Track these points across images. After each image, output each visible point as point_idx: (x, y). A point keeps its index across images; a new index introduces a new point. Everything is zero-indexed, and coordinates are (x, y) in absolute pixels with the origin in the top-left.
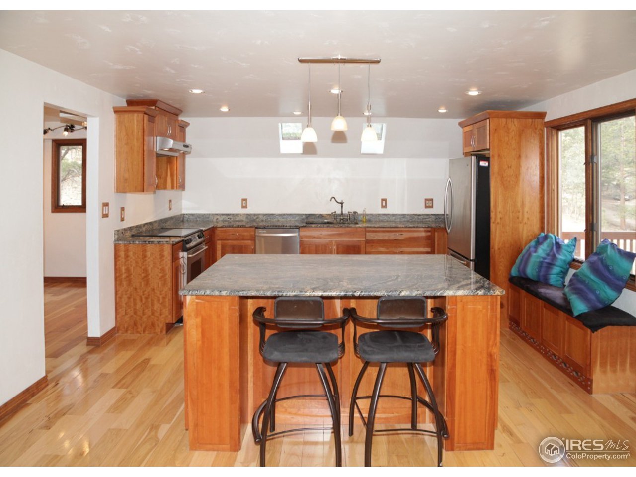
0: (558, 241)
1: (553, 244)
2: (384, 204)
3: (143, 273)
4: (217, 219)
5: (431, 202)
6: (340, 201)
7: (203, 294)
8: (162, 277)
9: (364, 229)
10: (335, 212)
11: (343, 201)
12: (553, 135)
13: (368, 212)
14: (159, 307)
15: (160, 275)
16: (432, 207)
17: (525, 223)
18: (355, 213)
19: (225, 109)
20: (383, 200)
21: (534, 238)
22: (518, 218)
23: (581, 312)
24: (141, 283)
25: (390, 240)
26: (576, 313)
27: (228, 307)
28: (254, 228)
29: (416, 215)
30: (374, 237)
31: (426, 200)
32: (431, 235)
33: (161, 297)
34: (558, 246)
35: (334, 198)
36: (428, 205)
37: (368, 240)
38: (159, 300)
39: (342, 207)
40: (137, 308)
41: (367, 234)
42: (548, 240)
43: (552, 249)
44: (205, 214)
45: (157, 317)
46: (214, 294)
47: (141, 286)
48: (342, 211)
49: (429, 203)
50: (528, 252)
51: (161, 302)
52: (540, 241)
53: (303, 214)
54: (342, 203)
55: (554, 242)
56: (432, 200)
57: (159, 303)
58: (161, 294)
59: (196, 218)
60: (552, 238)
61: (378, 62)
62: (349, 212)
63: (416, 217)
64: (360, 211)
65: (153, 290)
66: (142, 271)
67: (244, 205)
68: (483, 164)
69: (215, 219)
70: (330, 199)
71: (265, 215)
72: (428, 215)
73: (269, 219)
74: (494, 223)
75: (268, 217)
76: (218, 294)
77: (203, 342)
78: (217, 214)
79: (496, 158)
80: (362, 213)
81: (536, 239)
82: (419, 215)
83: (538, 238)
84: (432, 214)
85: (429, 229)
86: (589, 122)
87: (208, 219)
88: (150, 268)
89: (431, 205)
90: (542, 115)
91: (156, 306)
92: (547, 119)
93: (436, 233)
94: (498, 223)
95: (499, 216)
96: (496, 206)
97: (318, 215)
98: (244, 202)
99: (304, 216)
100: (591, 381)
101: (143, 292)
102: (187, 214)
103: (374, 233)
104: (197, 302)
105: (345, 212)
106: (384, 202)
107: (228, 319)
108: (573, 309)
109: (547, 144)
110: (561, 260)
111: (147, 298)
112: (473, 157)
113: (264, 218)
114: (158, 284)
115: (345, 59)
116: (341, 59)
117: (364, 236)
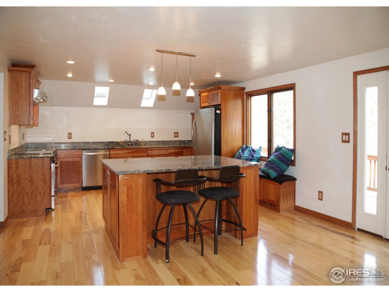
0: (253, 148)
1: (251, 150)
2: (153, 135)
3: (29, 177)
4: (51, 146)
5: (177, 134)
6: (129, 134)
7: (130, 173)
8: (43, 179)
9: (146, 149)
10: (126, 140)
11: (131, 134)
12: (248, 99)
13: (145, 140)
14: (41, 198)
15: (42, 178)
16: (178, 137)
17: (236, 141)
18: (137, 140)
19: (70, 75)
20: (152, 133)
21: (240, 148)
22: (233, 138)
23: (274, 177)
24: (28, 184)
25: (160, 155)
26: (272, 177)
27: (141, 180)
28: (81, 150)
29: (170, 141)
30: (152, 153)
31: (175, 133)
32: (181, 151)
33: (29, 193)
34: (254, 151)
35: (126, 132)
36: (175, 136)
37: (148, 155)
38: (41, 194)
39: (130, 137)
40: (25, 201)
41: (148, 151)
42: (248, 148)
43: (251, 152)
44: (43, 143)
45: (39, 205)
46: (135, 173)
47: (28, 186)
48: (130, 140)
49: (176, 134)
50: (240, 155)
51: (42, 195)
52: (244, 149)
53: (107, 142)
54: (130, 135)
55: (251, 149)
56: (178, 133)
57: (41, 196)
58: (42, 190)
59: (37, 146)
60: (250, 147)
61: (194, 56)
62: (134, 140)
63: (170, 142)
64: (140, 140)
65: (37, 188)
66: (29, 176)
67: (70, 137)
68: (218, 112)
69: (50, 146)
70: (124, 133)
71: (83, 143)
72: (176, 141)
73: (86, 145)
74: (223, 141)
75: (85, 144)
76: (138, 173)
77: (128, 200)
78: (52, 143)
79: (224, 109)
80: (141, 140)
81: (242, 149)
82: (171, 141)
83: (243, 148)
84: (178, 141)
85: (180, 148)
86: (269, 93)
87: (45, 146)
88: (34, 174)
89: (177, 135)
90: (243, 89)
91: (39, 198)
92: (246, 91)
93: (184, 150)
94: (225, 141)
95: (225, 138)
96: (224, 133)
97: (115, 142)
98: (70, 135)
99: (107, 143)
100: (279, 206)
101: (29, 190)
102: (30, 143)
103: (151, 151)
104: (125, 179)
105: (132, 140)
106: (153, 134)
107: (141, 186)
108: (271, 176)
109: (246, 103)
110: (256, 157)
111: (32, 194)
112: (213, 108)
113: (83, 145)
114: (40, 184)
115: (180, 53)
116: (178, 53)
117: (146, 153)
